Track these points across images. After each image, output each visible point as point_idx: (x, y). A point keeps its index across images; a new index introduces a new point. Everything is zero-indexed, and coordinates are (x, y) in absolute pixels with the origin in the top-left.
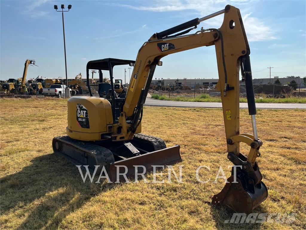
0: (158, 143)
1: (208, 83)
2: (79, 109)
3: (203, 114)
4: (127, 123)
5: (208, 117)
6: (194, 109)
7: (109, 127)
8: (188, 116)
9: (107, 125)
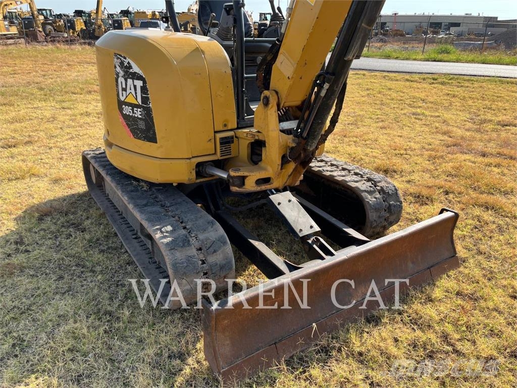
0: (378, 196)
1: (441, 24)
2: (122, 73)
3: (459, 91)
4: (283, 131)
5: (473, 98)
6: (434, 79)
7: (221, 139)
8: (422, 95)
9: (215, 132)
